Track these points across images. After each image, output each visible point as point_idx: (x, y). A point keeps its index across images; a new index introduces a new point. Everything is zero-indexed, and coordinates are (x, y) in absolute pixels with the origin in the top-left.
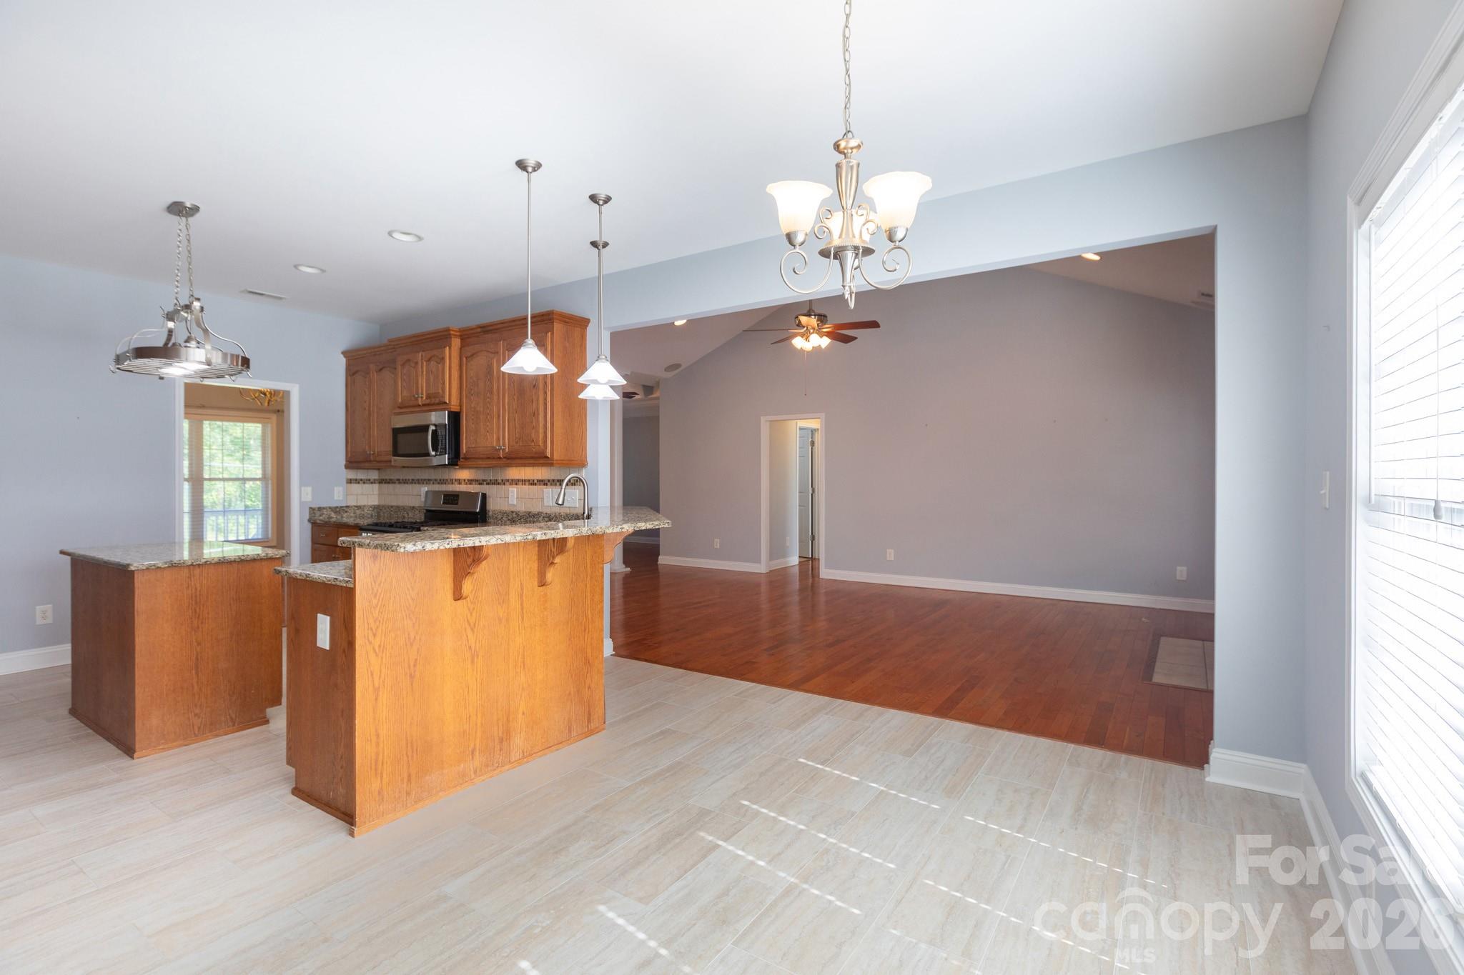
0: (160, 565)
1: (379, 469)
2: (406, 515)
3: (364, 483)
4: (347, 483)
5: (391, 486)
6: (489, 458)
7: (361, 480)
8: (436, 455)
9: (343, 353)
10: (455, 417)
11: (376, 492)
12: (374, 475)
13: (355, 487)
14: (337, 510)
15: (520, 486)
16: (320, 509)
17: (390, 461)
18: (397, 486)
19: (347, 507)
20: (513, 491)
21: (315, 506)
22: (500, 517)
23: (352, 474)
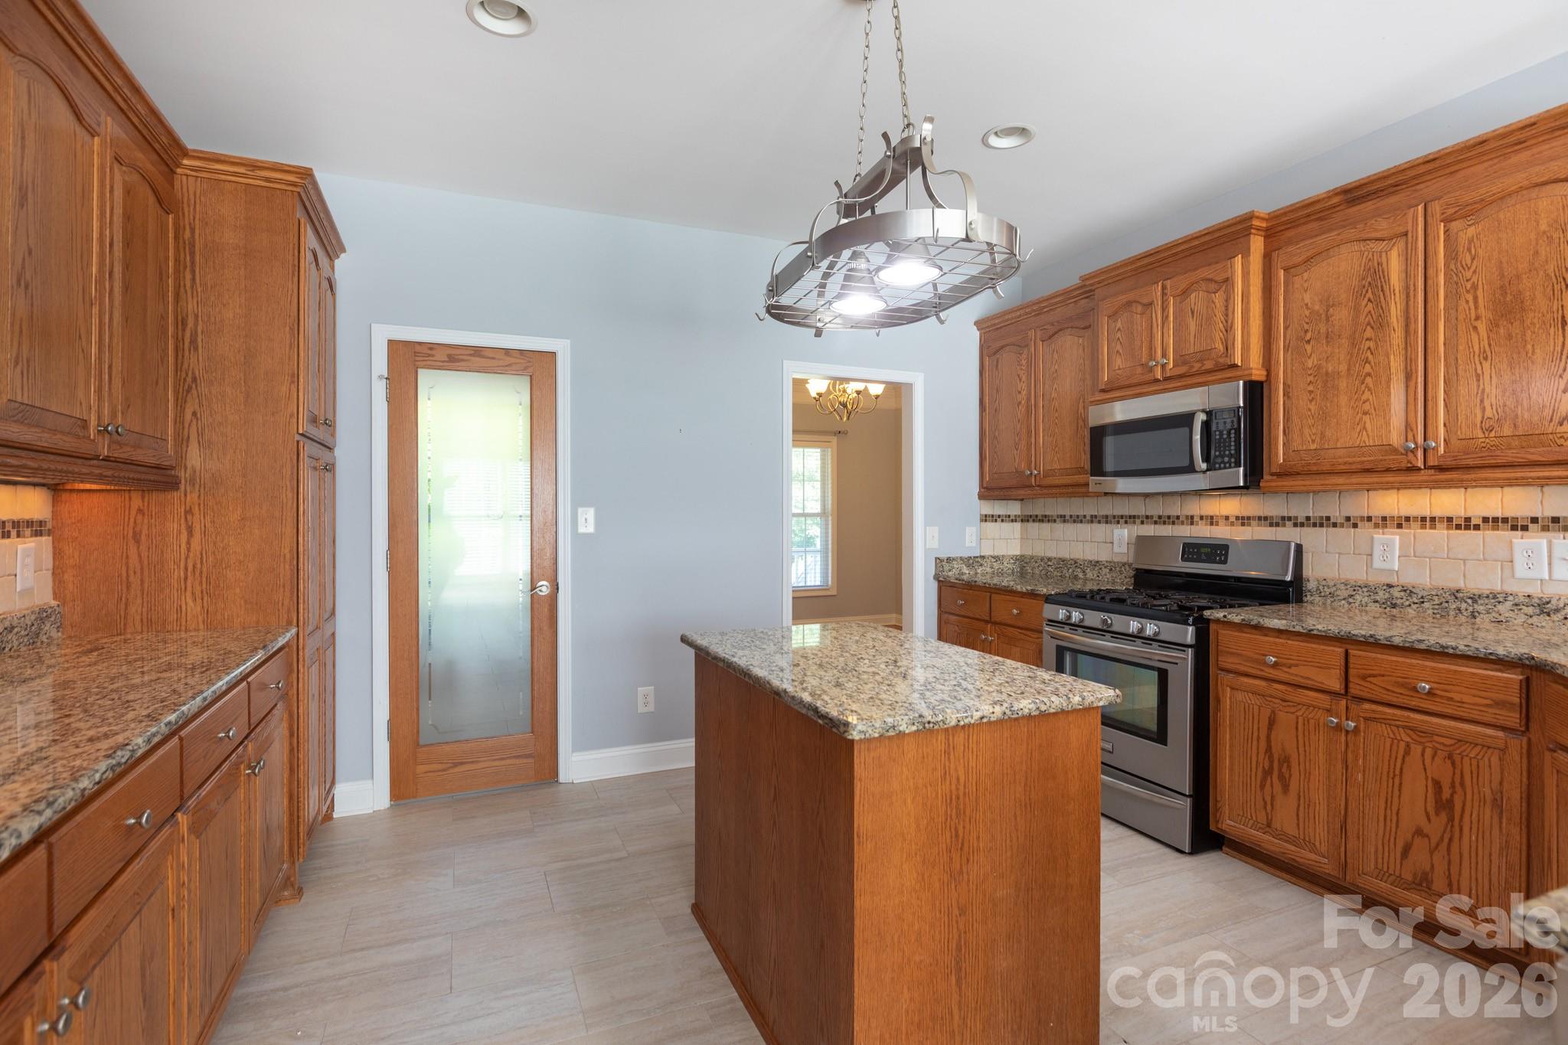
0: (903, 728)
1: (1022, 500)
2: (1081, 575)
3: (1002, 521)
4: (981, 521)
5: (1046, 526)
6: (1368, 471)
7: (999, 516)
8: (1208, 470)
9: (976, 323)
10: (1256, 392)
11: (1018, 535)
12: (1014, 508)
13: (990, 525)
14: (972, 562)
15: (1413, 531)
16: (949, 560)
17: (1087, 485)
18: (1059, 526)
19: (983, 557)
20: (1393, 539)
21: (944, 555)
22: (1344, 593)
23: (988, 508)
